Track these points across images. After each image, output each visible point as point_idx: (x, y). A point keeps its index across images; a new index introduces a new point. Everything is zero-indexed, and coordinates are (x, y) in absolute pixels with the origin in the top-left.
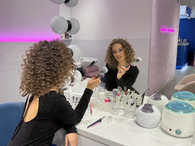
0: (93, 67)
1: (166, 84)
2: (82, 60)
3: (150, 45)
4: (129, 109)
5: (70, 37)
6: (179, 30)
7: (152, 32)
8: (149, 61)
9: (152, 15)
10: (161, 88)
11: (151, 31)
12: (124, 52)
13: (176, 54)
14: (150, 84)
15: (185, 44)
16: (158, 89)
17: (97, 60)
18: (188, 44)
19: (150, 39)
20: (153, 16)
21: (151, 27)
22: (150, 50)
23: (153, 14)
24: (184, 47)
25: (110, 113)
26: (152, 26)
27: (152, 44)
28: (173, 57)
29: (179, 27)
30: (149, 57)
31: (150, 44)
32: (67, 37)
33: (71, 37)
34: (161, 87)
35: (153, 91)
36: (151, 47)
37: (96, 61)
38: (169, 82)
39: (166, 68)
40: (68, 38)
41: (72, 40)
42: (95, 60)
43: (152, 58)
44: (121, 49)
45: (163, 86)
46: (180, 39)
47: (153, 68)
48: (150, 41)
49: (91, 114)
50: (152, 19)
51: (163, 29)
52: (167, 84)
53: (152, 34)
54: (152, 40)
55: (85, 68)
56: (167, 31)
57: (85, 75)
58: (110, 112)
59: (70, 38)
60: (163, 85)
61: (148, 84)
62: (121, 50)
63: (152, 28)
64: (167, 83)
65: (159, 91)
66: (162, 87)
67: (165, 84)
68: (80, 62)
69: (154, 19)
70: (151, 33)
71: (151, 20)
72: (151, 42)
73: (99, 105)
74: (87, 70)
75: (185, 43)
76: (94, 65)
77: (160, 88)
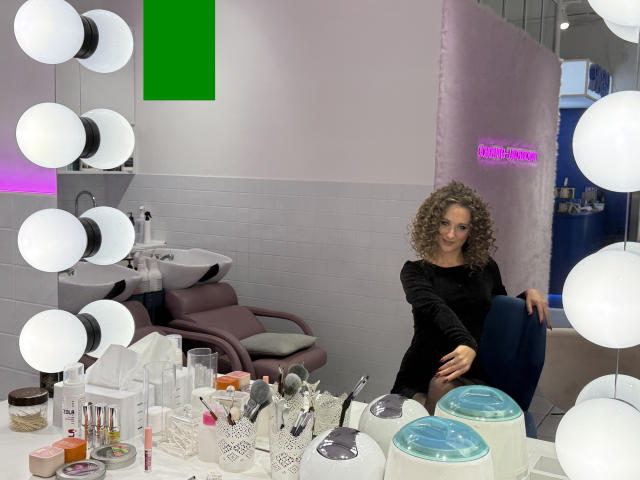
0: (211, 291)
2: (166, 261)
4: (286, 451)
5: (126, 165)
6: (557, 154)
9: (439, 100)
11: (436, 158)
13: (550, 247)
15: (589, 208)
17: (229, 260)
18: (600, 207)
20: (442, 101)
21: (437, 143)
23: (443, 94)
24: (581, 217)
25: (217, 466)
28: (536, 256)
29: (558, 140)
33: (131, 165)
37: (228, 266)
40: (120, 169)
41: (133, 175)
42: (222, 260)
46: (568, 186)
49: (146, 468)
55: (176, 294)
57: (176, 321)
58: (218, 462)
59: (126, 170)
68: (159, 266)
70: (436, 164)
71: (438, 118)
73: (182, 437)
74: (185, 300)
75: (591, 204)
76: (216, 283)
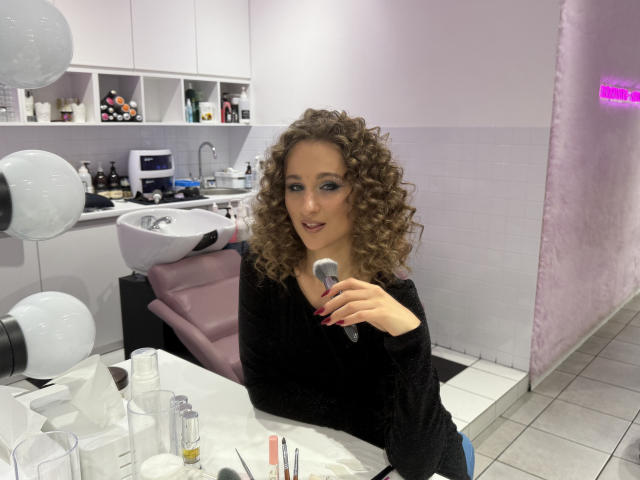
1: (618, 309)
3: (550, 157)
5: (243, 117)
7: (558, 98)
8: (544, 222)
9: (560, 30)
10: (593, 332)
11: (554, 95)
12: (347, 200)
14: (545, 318)
16: (581, 337)
19: (552, 132)
20: (564, 31)
21: (557, 79)
22: (548, 175)
23: (566, 25)
26: (558, 74)
27: (560, 151)
30: (545, 205)
31: (550, 150)
32: (229, 117)
33: (248, 117)
34: (593, 327)
35: (556, 345)
36: (555, 162)
38: (629, 304)
39: (619, 248)
40: (238, 121)
41: (250, 127)
43: (556, 210)
44: (335, 179)
45: (605, 322)
47: (558, 253)
48: (551, 138)
50: (561, 47)
51: (609, 92)
52: (622, 309)
53: (558, 110)
54: (557, 132)
56: (628, 101)
59: (243, 122)
60: (601, 318)
61: (535, 316)
62: (333, 187)
63: (559, 85)
64: (622, 306)
65: (587, 342)
66: (600, 326)
67: (610, 312)
69: (569, 44)
70: (554, 102)
71: (558, 51)
72: (555, 142)
77: (589, 332)
